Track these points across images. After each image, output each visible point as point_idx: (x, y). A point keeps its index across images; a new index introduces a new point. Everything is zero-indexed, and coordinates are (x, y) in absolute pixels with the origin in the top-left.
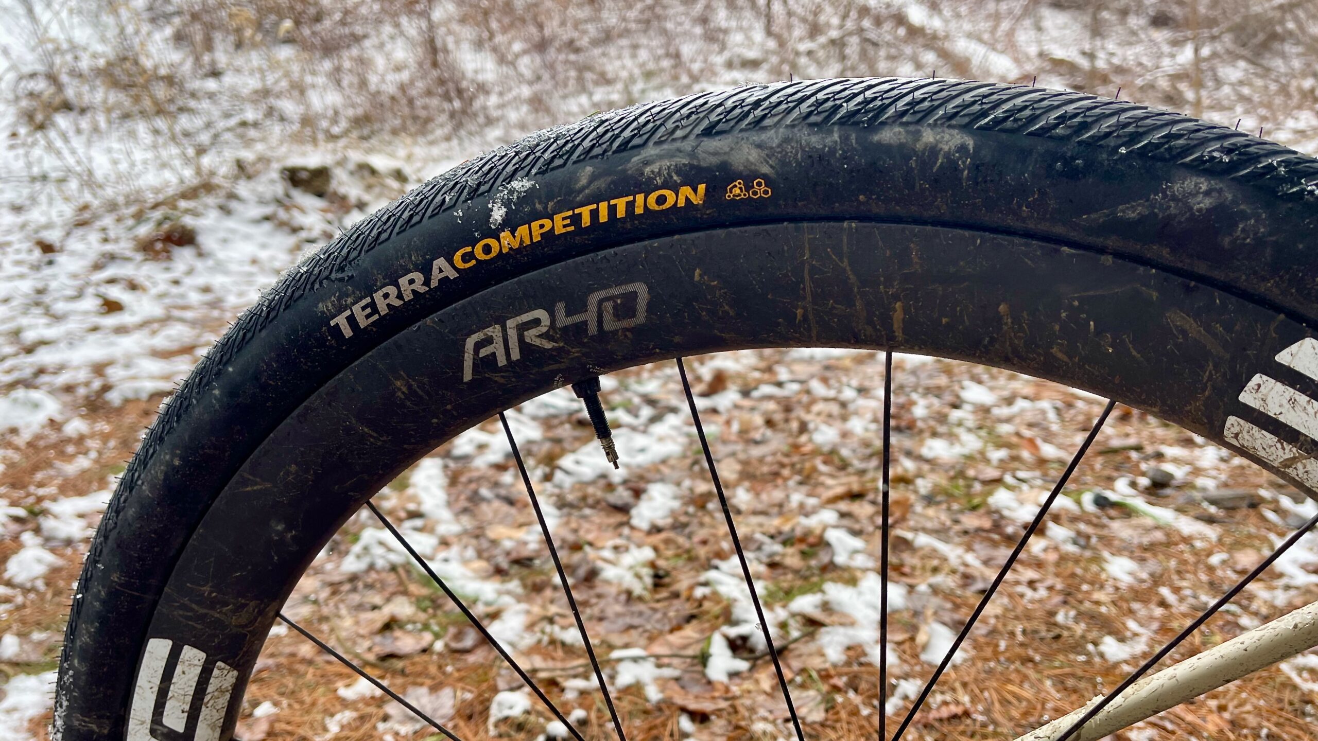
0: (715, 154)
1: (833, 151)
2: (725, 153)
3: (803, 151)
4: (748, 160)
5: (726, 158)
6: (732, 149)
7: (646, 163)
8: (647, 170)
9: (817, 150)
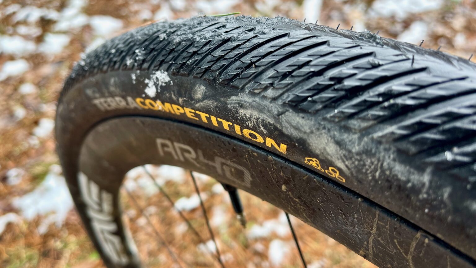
0: (296, 128)
1: (416, 190)
2: (305, 133)
3: (383, 171)
4: (325, 149)
5: (305, 137)
6: (312, 132)
7: (241, 106)
8: (242, 112)
9: (398, 180)
